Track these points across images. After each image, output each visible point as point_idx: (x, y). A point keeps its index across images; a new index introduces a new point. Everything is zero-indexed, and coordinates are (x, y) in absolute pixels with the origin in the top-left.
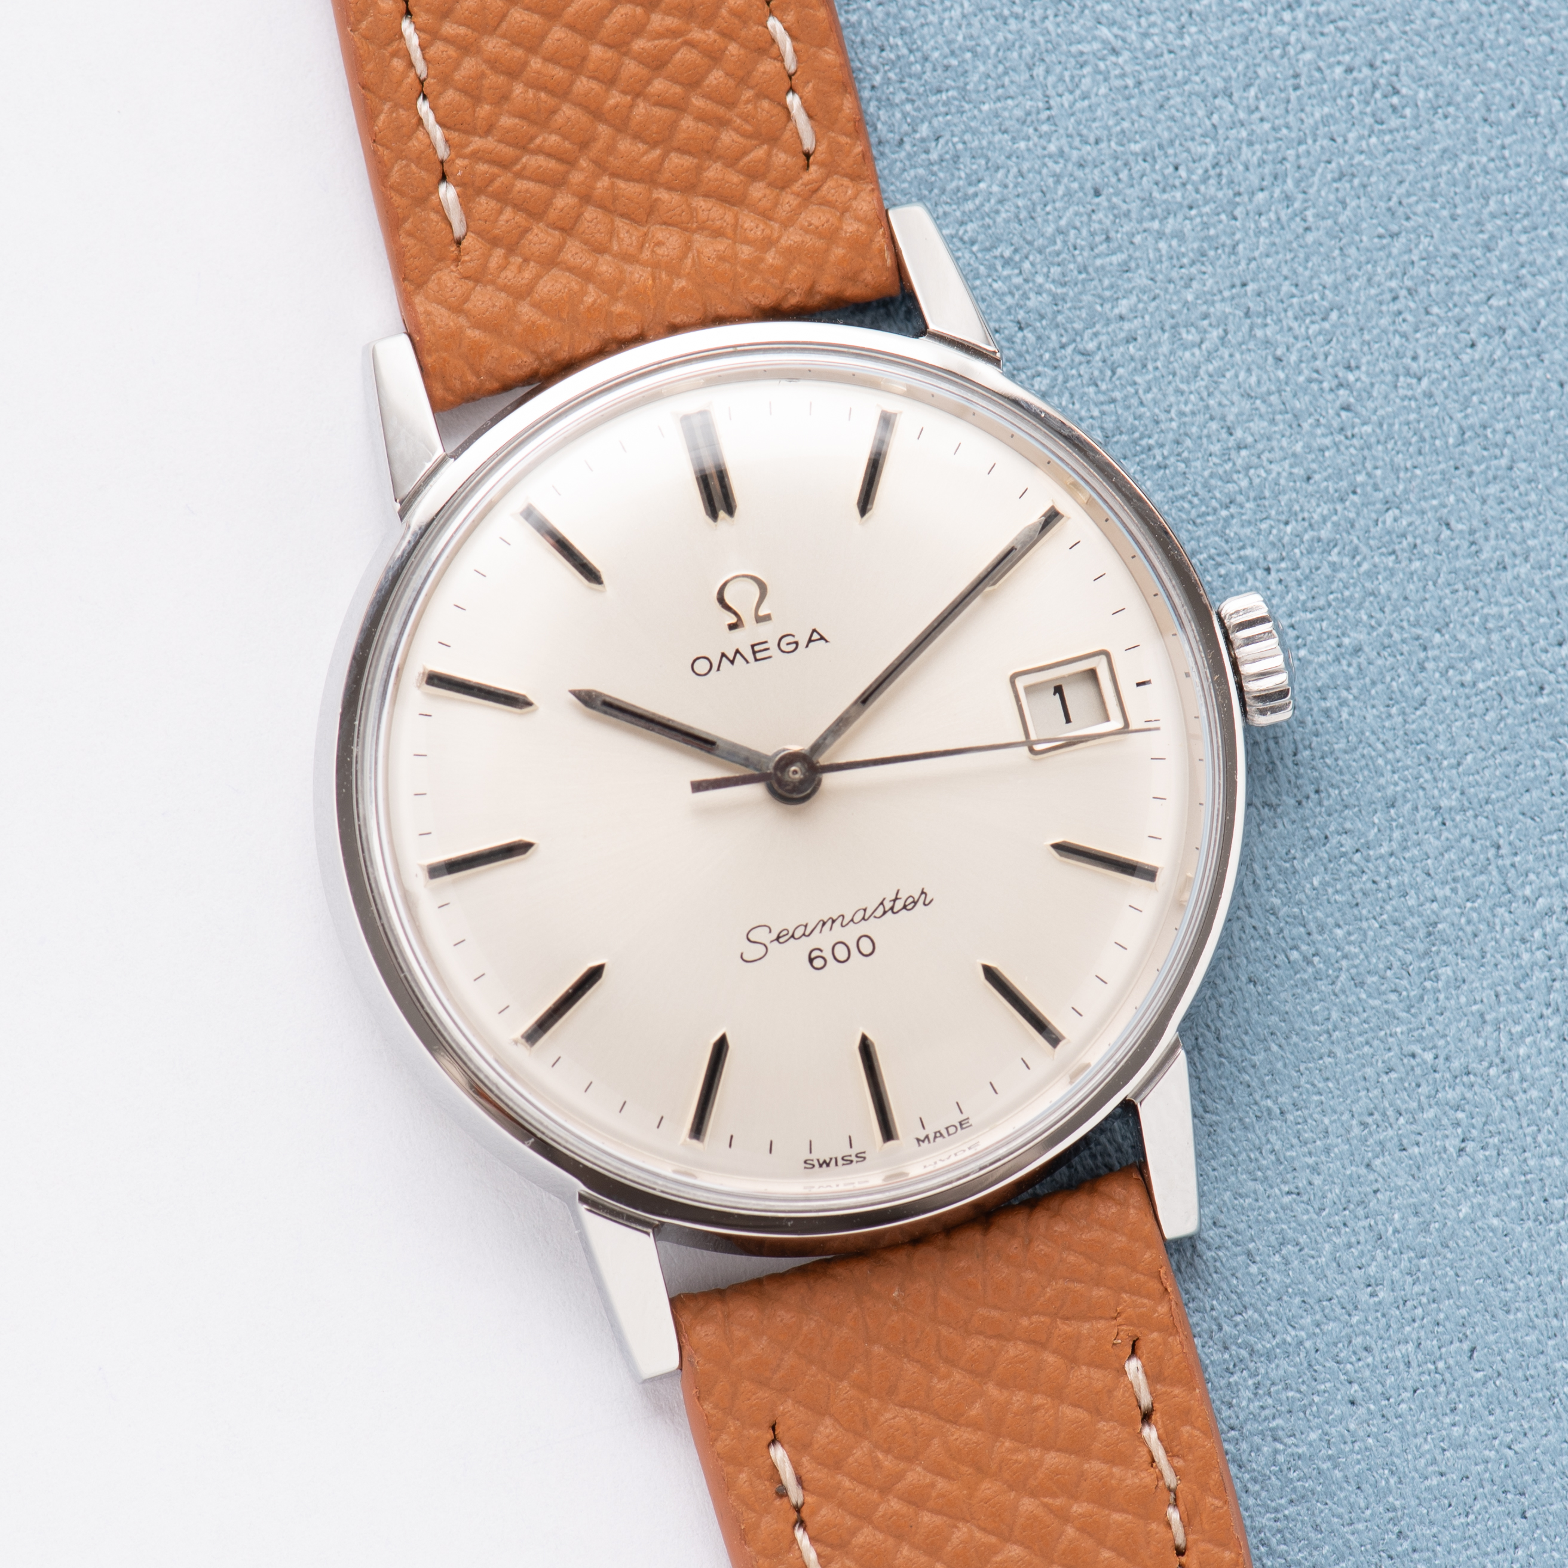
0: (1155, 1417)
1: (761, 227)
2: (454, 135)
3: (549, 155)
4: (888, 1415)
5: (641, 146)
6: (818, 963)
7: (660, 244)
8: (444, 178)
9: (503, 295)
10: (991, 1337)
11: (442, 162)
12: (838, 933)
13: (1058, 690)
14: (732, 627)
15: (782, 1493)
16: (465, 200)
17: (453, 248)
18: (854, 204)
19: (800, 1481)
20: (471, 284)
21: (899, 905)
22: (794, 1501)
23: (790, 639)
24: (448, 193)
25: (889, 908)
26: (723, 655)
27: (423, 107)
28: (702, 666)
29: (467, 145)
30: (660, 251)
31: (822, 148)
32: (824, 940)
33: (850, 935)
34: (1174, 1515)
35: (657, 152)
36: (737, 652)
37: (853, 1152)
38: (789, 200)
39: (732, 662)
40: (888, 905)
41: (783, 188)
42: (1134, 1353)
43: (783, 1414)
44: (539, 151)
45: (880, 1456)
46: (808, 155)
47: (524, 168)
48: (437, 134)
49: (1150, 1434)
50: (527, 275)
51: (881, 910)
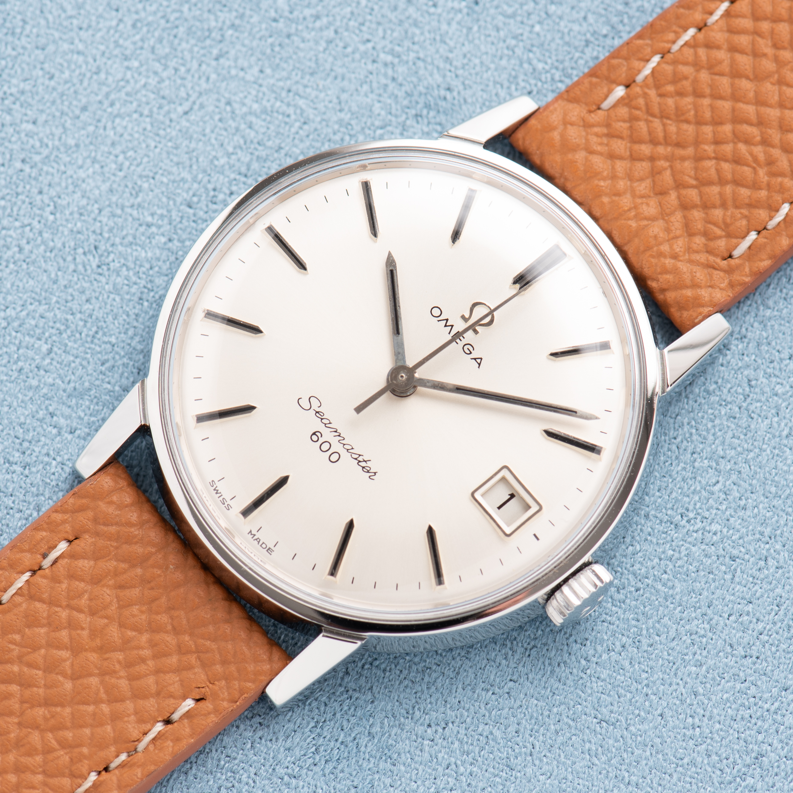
0: (170, 726)
1: (682, 250)
2: (650, 81)
3: (665, 131)
4: (108, 592)
5: (692, 173)
6: (315, 438)
7: (648, 204)
8: (627, 86)
9: (584, 141)
10: (172, 625)
11: (634, 81)
12: (334, 441)
13: (512, 496)
14: (463, 317)
15: (45, 556)
16: (620, 102)
17: (595, 107)
18: (718, 290)
19: (55, 562)
20: (581, 124)
21: (363, 464)
22: (43, 564)
23: (471, 349)
24: (620, 92)
25: (359, 460)
26: (447, 320)
27: (656, 59)
28: (436, 312)
29: (649, 88)
30: (644, 207)
31: (737, 261)
32: (327, 435)
33: (336, 447)
34: (123, 757)
35: (694, 182)
36: (452, 326)
37: (229, 502)
38: (702, 257)
39: (446, 326)
40: (360, 459)
41: (707, 252)
42: (198, 700)
43: (85, 539)
44: (664, 125)
45: (86, 596)
46: (730, 256)
47: (651, 122)
48: (647, 71)
49: (159, 727)
50: (599, 148)
51: (356, 456)
